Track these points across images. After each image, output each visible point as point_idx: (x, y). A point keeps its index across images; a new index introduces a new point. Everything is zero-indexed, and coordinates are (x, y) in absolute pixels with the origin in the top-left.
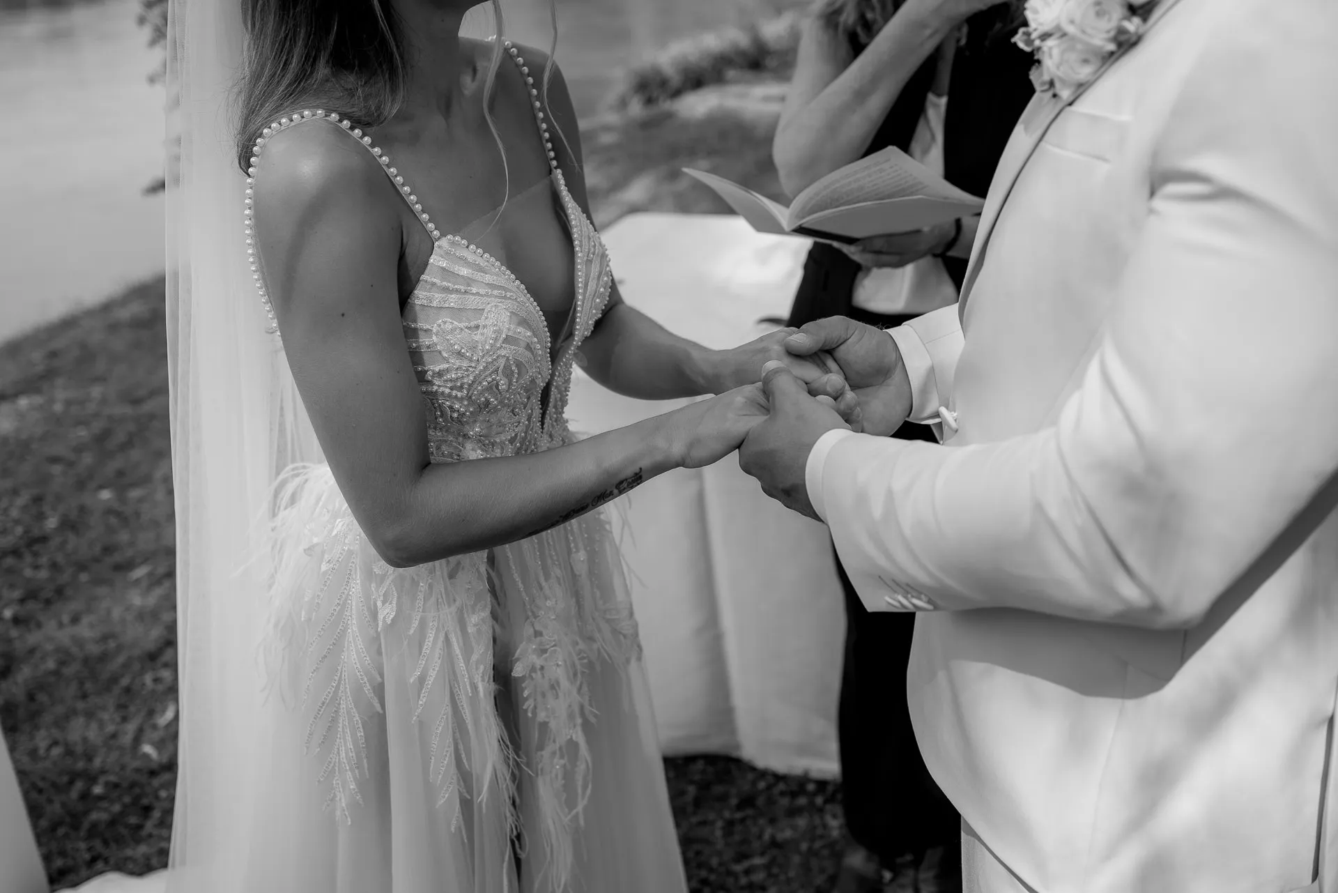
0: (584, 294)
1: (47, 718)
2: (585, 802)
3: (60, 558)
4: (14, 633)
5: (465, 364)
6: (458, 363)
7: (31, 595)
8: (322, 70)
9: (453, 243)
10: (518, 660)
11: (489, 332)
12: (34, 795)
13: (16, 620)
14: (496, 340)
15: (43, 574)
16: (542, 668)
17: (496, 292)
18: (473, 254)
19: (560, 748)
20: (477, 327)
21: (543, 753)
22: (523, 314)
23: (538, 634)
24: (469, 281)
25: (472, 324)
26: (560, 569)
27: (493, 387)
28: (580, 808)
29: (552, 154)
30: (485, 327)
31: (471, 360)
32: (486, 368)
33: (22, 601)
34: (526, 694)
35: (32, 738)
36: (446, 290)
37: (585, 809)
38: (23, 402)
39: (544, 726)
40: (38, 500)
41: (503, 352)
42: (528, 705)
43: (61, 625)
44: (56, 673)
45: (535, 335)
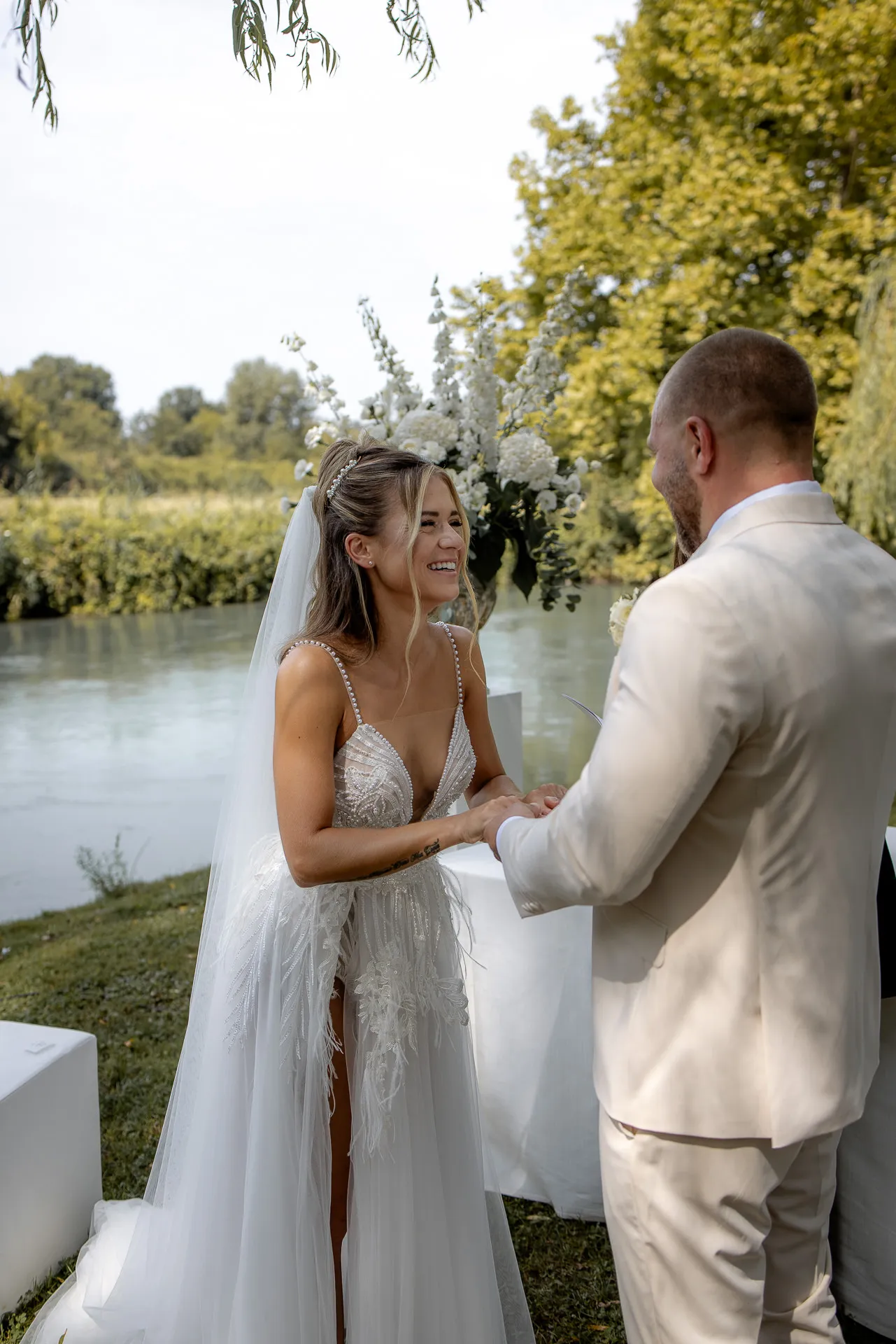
0: (448, 775)
1: (133, 1114)
2: (395, 1094)
3: (174, 1014)
4: (129, 1056)
5: (358, 793)
6: (354, 792)
7: (148, 1034)
8: (339, 633)
9: (367, 729)
10: (359, 983)
11: (374, 780)
12: (110, 1160)
13: (132, 1049)
14: (377, 784)
15: (161, 1023)
16: (377, 997)
17: (383, 759)
18: (377, 737)
19: (383, 1055)
20: (368, 775)
21: (372, 1053)
22: (396, 775)
23: (378, 973)
24: (370, 750)
25: (365, 773)
26: (401, 937)
27: (370, 811)
28: (391, 1097)
29: (461, 700)
30: (372, 776)
31: (361, 792)
32: (368, 798)
33: (141, 1037)
34: (361, 1007)
35: (121, 1124)
36: (357, 752)
37: (394, 1098)
38: (183, 910)
39: (372, 1036)
40: (171, 975)
41: (379, 792)
42: (362, 1016)
43: (162, 1056)
44: (149, 1086)
45: (401, 788)
